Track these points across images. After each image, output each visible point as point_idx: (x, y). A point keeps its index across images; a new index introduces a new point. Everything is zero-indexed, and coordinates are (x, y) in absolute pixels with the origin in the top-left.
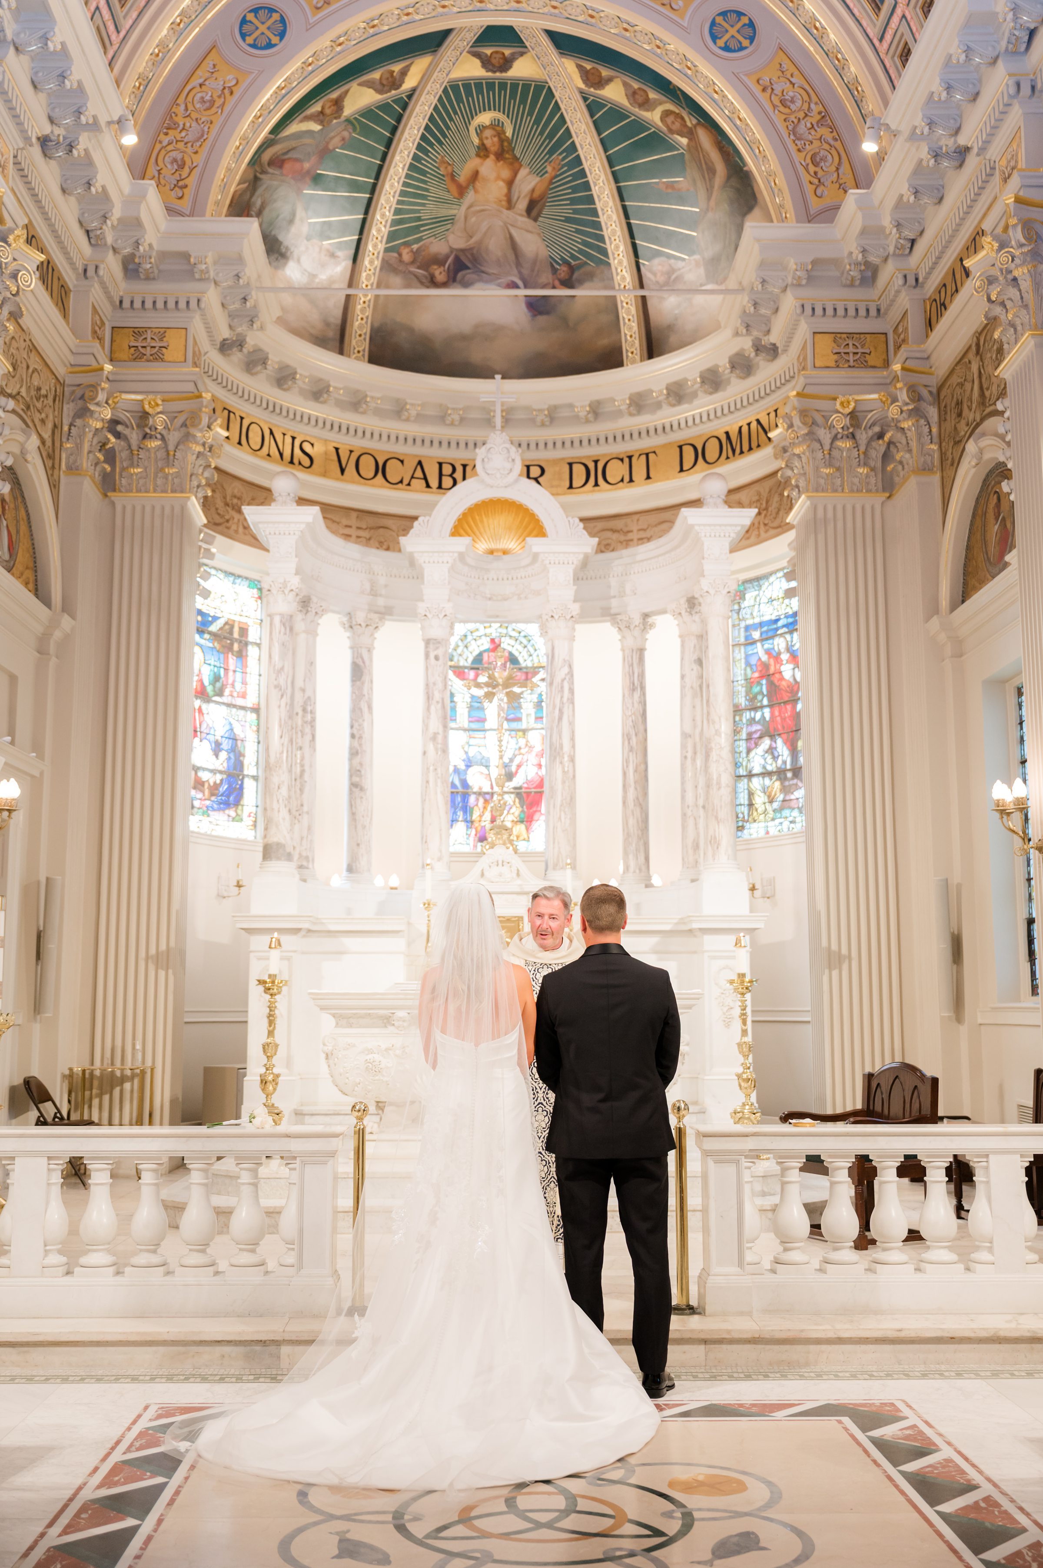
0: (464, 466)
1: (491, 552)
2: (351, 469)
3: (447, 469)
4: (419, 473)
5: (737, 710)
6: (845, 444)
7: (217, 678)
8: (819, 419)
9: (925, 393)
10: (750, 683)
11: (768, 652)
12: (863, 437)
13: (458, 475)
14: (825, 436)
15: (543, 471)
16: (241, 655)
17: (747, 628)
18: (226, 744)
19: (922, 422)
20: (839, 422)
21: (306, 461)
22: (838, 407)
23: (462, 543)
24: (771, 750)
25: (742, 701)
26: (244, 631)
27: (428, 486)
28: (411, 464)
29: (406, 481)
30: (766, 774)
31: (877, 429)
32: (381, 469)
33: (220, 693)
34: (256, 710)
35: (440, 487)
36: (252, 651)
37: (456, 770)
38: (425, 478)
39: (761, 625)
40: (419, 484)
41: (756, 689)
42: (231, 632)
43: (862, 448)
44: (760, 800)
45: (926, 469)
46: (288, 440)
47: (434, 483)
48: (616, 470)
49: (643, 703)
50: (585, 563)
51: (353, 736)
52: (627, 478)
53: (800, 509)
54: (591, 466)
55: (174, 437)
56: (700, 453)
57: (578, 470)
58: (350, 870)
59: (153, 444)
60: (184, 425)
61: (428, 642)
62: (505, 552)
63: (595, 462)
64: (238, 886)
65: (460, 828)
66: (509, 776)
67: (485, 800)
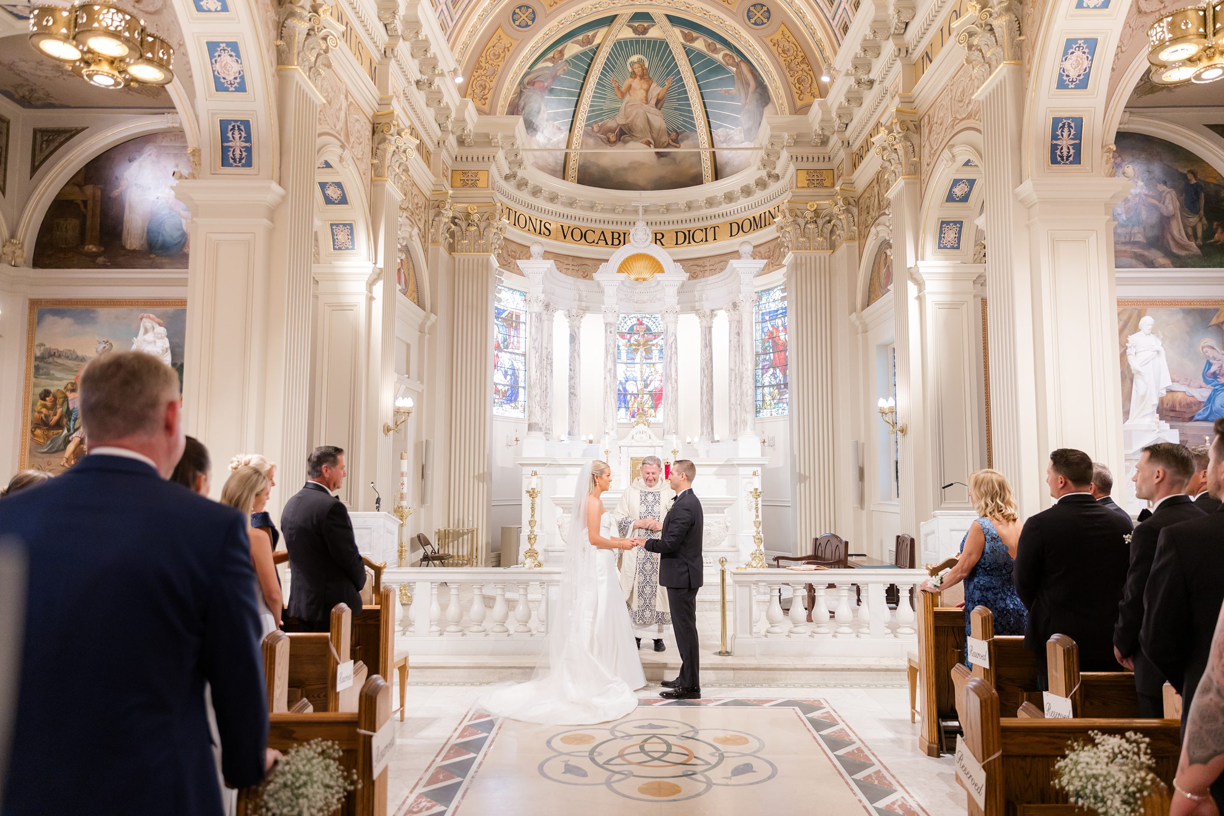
0: (625, 234)
1: (637, 280)
2: (569, 236)
3: (616, 235)
4: (602, 238)
5: (757, 355)
6: (811, 226)
7: (505, 340)
8: (799, 214)
9: (851, 200)
10: (763, 341)
11: (773, 326)
12: (820, 222)
13: (622, 238)
14: (802, 222)
15: (663, 236)
16: (517, 329)
17: (763, 314)
18: (510, 372)
19: (850, 215)
20: (809, 215)
21: (547, 232)
22: (809, 208)
23: (623, 276)
24: (774, 374)
25: (760, 350)
26: (518, 317)
27: (607, 244)
28: (598, 233)
29: (596, 242)
30: (771, 386)
31: (827, 218)
32: (584, 236)
33: (507, 347)
34: (524, 355)
35: (612, 244)
36: (522, 326)
37: (621, 383)
38: (605, 240)
39: (770, 312)
40: (602, 243)
41: (767, 344)
42: (512, 317)
43: (820, 228)
44: (768, 398)
45: (852, 239)
46: (538, 222)
47: (610, 242)
48: (699, 236)
49: (711, 354)
50: (683, 285)
51: (571, 370)
52: (704, 240)
53: (789, 258)
54: (687, 233)
55: (483, 225)
56: (740, 227)
57: (681, 235)
58: (570, 434)
59: (473, 229)
60: (488, 219)
61: (606, 324)
62: (644, 280)
63: (689, 231)
64: (517, 440)
65: (623, 410)
66: (646, 386)
67: (635, 398)
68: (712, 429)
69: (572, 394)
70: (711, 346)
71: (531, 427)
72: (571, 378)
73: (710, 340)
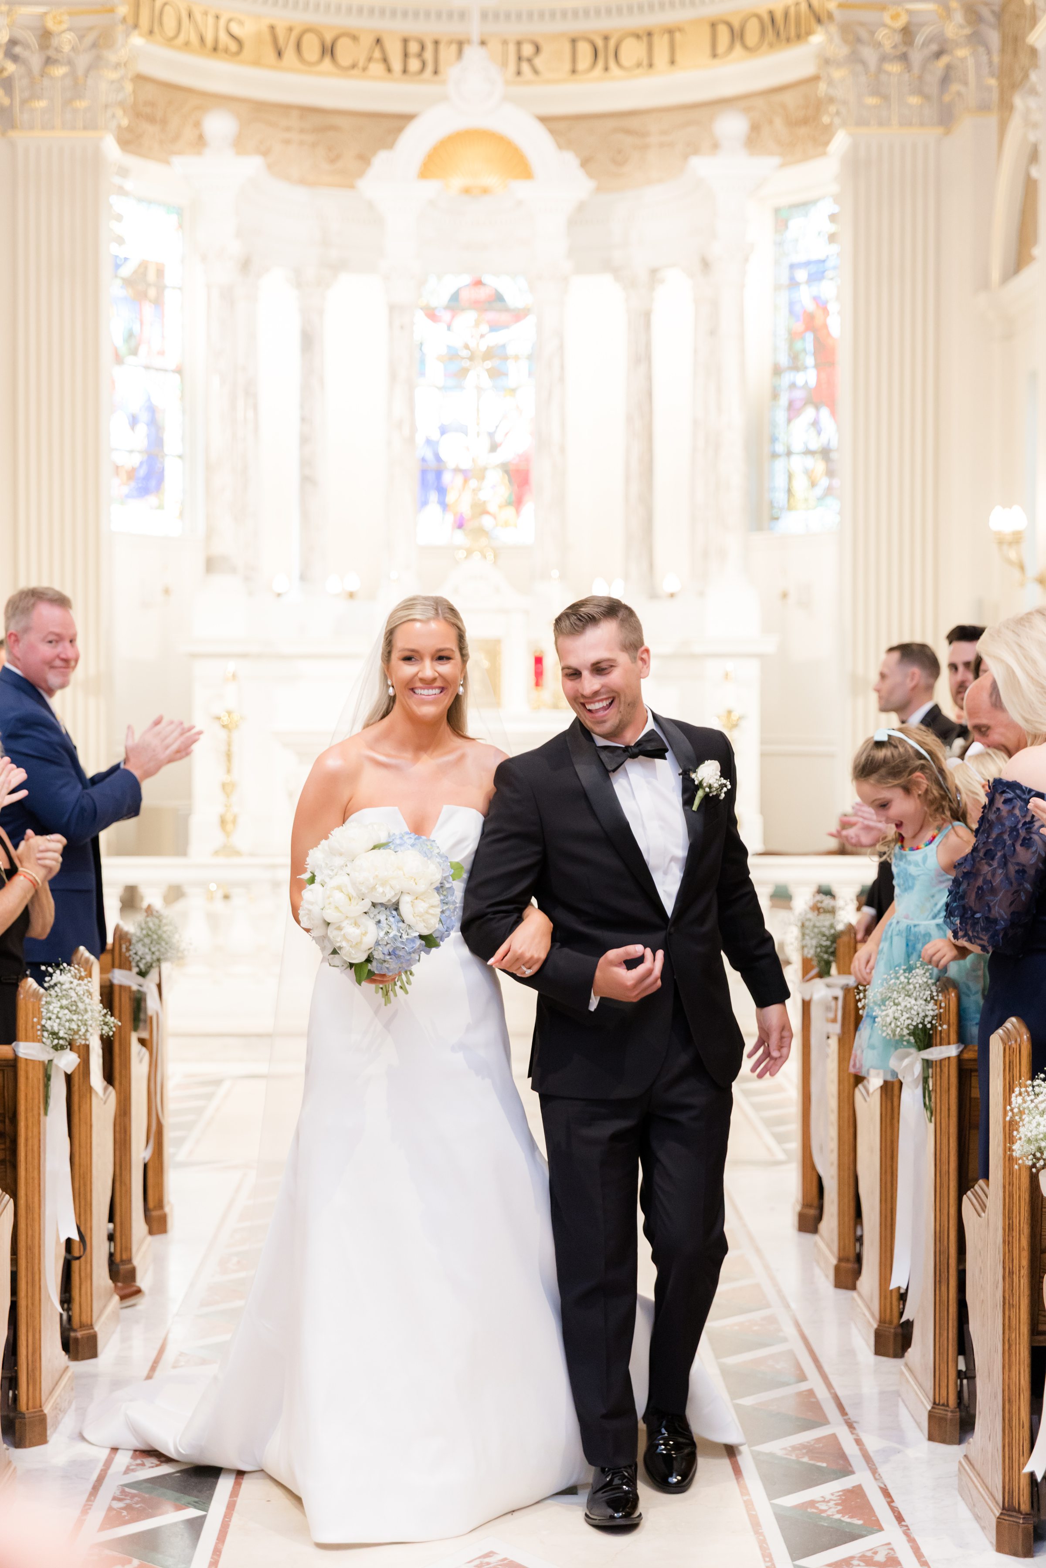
0: (436, 43)
1: (467, 191)
2: (290, 53)
3: (414, 48)
4: (377, 54)
5: (777, 371)
6: (894, 68)
7: (130, 335)
8: (865, 34)
10: (793, 336)
11: (816, 299)
12: (917, 57)
13: (428, 55)
14: (870, 55)
15: (538, 49)
16: (158, 302)
17: (792, 267)
18: (144, 417)
19: (981, 49)
20: (890, 39)
21: (233, 46)
22: (887, 19)
23: (431, 187)
24: (815, 423)
25: (784, 360)
26: (160, 273)
27: (389, 70)
28: (367, 41)
29: (361, 64)
30: (808, 452)
31: (932, 50)
32: (329, 51)
33: (134, 352)
34: (179, 371)
35: (405, 71)
36: (168, 294)
37: (428, 442)
38: (385, 60)
39: (808, 264)
40: (377, 68)
41: (799, 345)
42: (144, 274)
43: (916, 70)
44: (800, 484)
45: (983, 108)
46: (211, 20)
47: (397, 64)
48: (632, 51)
49: (649, 378)
50: (581, 207)
51: (303, 419)
52: (645, 62)
53: (840, 141)
54: (600, 43)
55: (83, 61)
56: (737, 35)
57: (584, 49)
58: (303, 578)
59: (59, 71)
60: (94, 45)
61: (392, 308)
62: (485, 191)
63: (606, 38)
64: (167, 591)
65: (433, 507)
66: (494, 448)
67: (466, 480)
68: (651, 566)
69: (308, 480)
70: (649, 359)
71: (211, 565)
72: (305, 440)
73: (648, 345)
